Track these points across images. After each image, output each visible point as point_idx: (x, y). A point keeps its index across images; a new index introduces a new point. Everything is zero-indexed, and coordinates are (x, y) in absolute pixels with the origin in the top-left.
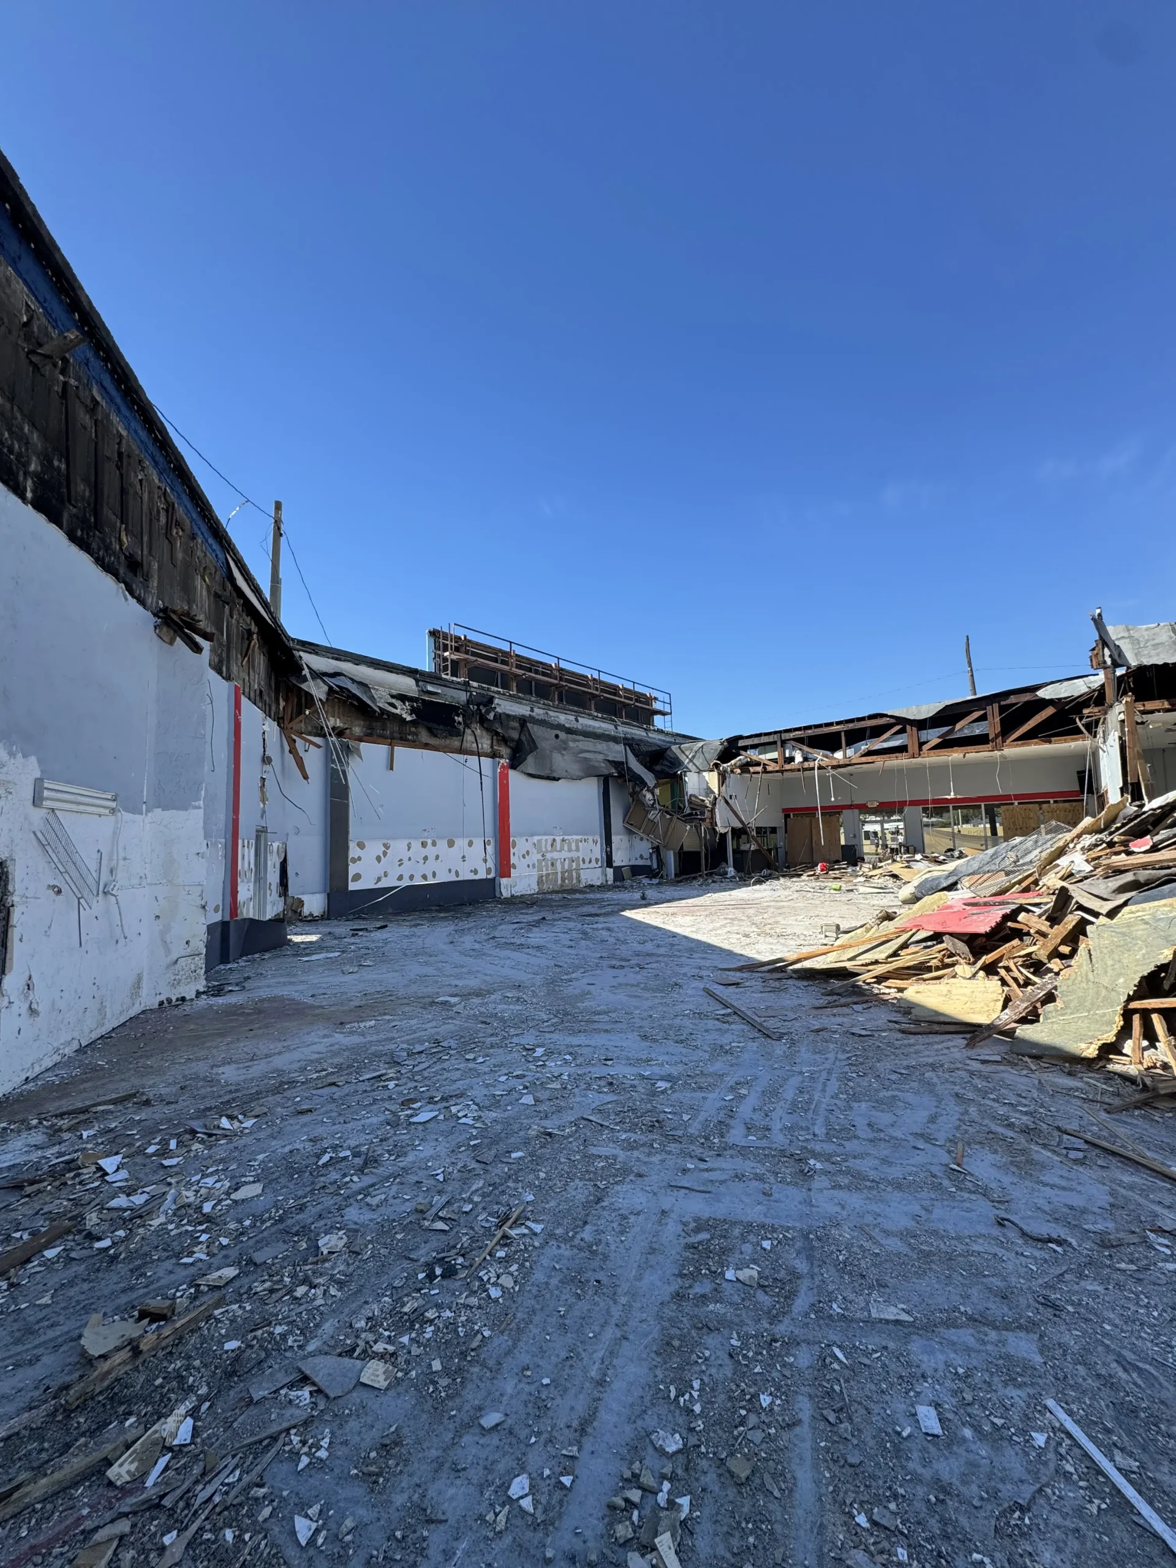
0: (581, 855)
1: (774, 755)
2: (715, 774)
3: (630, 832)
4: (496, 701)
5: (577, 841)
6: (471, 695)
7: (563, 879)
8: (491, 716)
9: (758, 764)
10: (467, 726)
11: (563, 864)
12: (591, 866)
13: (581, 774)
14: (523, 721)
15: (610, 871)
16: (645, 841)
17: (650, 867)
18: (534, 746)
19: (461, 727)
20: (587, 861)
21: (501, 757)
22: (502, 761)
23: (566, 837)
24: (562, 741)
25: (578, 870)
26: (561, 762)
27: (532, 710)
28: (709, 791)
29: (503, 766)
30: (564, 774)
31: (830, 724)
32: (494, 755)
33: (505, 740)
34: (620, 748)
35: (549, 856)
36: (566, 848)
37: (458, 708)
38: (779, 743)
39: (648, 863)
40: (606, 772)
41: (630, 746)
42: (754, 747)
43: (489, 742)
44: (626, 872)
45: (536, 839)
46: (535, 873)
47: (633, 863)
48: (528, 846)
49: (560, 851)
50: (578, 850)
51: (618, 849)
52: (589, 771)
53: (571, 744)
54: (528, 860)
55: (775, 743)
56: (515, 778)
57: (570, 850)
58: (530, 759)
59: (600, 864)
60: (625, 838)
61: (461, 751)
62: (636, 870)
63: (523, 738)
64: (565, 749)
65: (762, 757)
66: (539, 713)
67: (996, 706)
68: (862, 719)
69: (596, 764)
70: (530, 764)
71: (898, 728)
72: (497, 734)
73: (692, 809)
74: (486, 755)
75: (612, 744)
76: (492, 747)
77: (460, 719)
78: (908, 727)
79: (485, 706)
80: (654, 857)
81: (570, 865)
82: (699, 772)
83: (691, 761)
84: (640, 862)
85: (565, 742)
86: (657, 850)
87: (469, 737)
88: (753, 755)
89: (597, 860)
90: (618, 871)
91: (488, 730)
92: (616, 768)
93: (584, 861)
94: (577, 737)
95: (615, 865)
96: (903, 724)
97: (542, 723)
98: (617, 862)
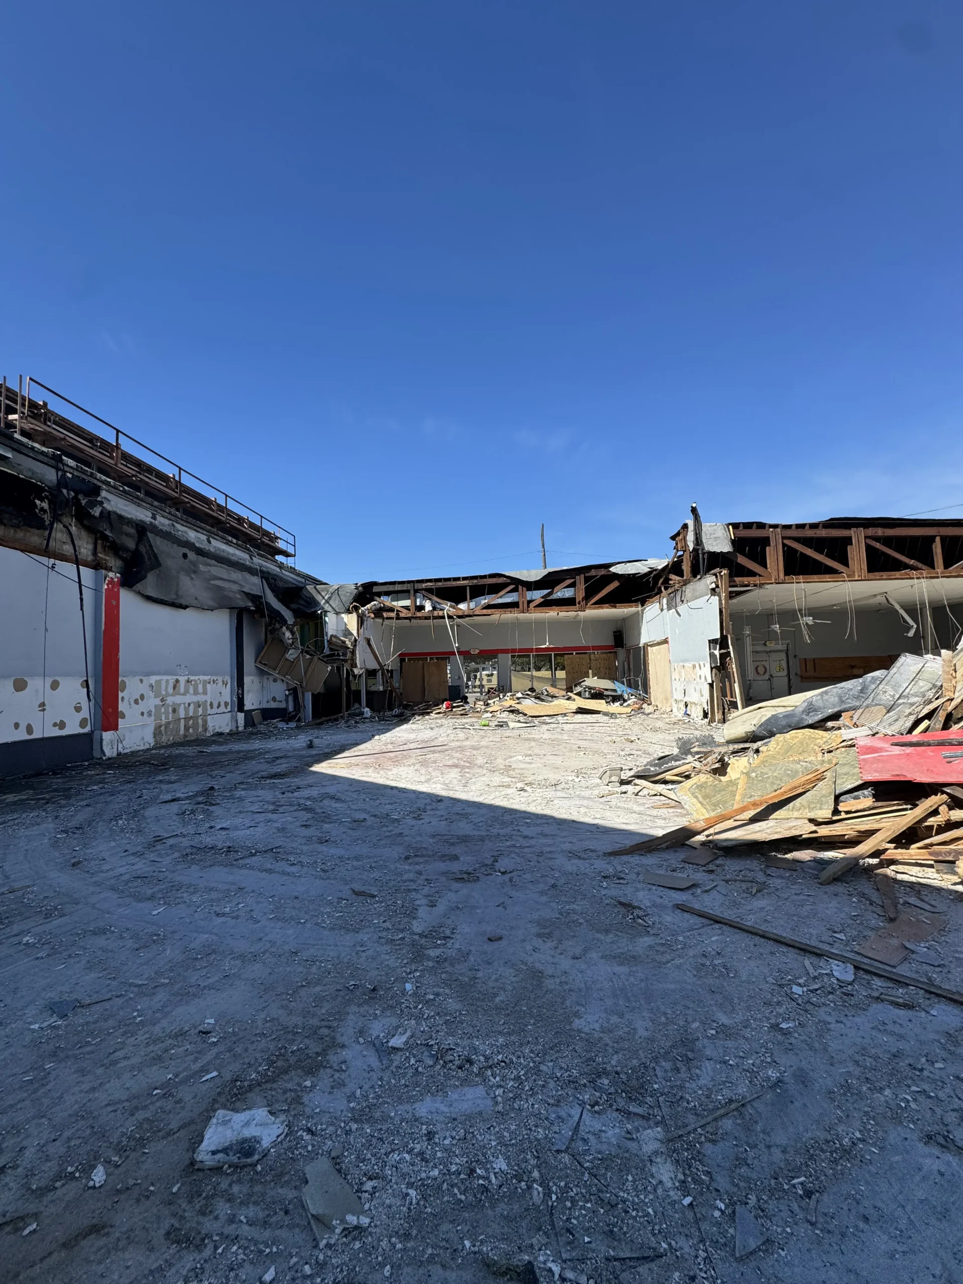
0: (208, 698)
1: (407, 603)
2: (354, 616)
3: (261, 673)
4: (104, 494)
5: (205, 683)
6: (64, 475)
7: (187, 728)
8: (96, 511)
9: (391, 610)
10: (56, 518)
11: (186, 710)
12: (219, 711)
13: (212, 603)
14: (141, 529)
15: (241, 716)
16: (279, 682)
17: (285, 710)
18: (156, 563)
19: (47, 518)
20: (215, 705)
21: (110, 570)
22: (111, 574)
23: (192, 678)
24: (191, 562)
25: (205, 715)
26: (190, 587)
27: (154, 517)
28: (348, 633)
29: (111, 581)
30: (194, 603)
31: (457, 579)
32: (96, 566)
33: (115, 548)
34: (256, 580)
35: (170, 700)
36: (191, 690)
37: (42, 489)
38: (412, 592)
39: (283, 705)
40: (242, 604)
41: (267, 580)
42: (387, 594)
43: (90, 547)
44: (257, 716)
45: (153, 679)
46: (151, 723)
47: (265, 705)
48: (143, 688)
49: (184, 694)
50: (205, 692)
51: (249, 691)
52: (222, 602)
53: (202, 568)
54: (143, 706)
55: (408, 591)
56: (127, 599)
57: (196, 693)
58: (151, 577)
59: (229, 708)
60: (256, 679)
61: (46, 552)
62: (268, 714)
63: (142, 549)
64: (195, 572)
65: (395, 603)
66: (162, 522)
67: (582, 576)
68: (484, 577)
69: (231, 595)
70: (150, 584)
71: (512, 587)
72: (105, 538)
73: (331, 649)
74: (86, 565)
75: (247, 575)
76: (95, 553)
77: (45, 505)
78: (520, 587)
79: (86, 495)
80: (291, 699)
81: (196, 711)
82: (337, 613)
83: (327, 602)
84: (273, 705)
85: (194, 564)
86: (294, 692)
87: (59, 534)
88: (387, 601)
89: (226, 704)
90: (248, 714)
91: (90, 530)
92: (252, 601)
93: (211, 705)
94: (209, 561)
95: (246, 708)
96: (517, 584)
97: (167, 536)
98: (247, 707)
